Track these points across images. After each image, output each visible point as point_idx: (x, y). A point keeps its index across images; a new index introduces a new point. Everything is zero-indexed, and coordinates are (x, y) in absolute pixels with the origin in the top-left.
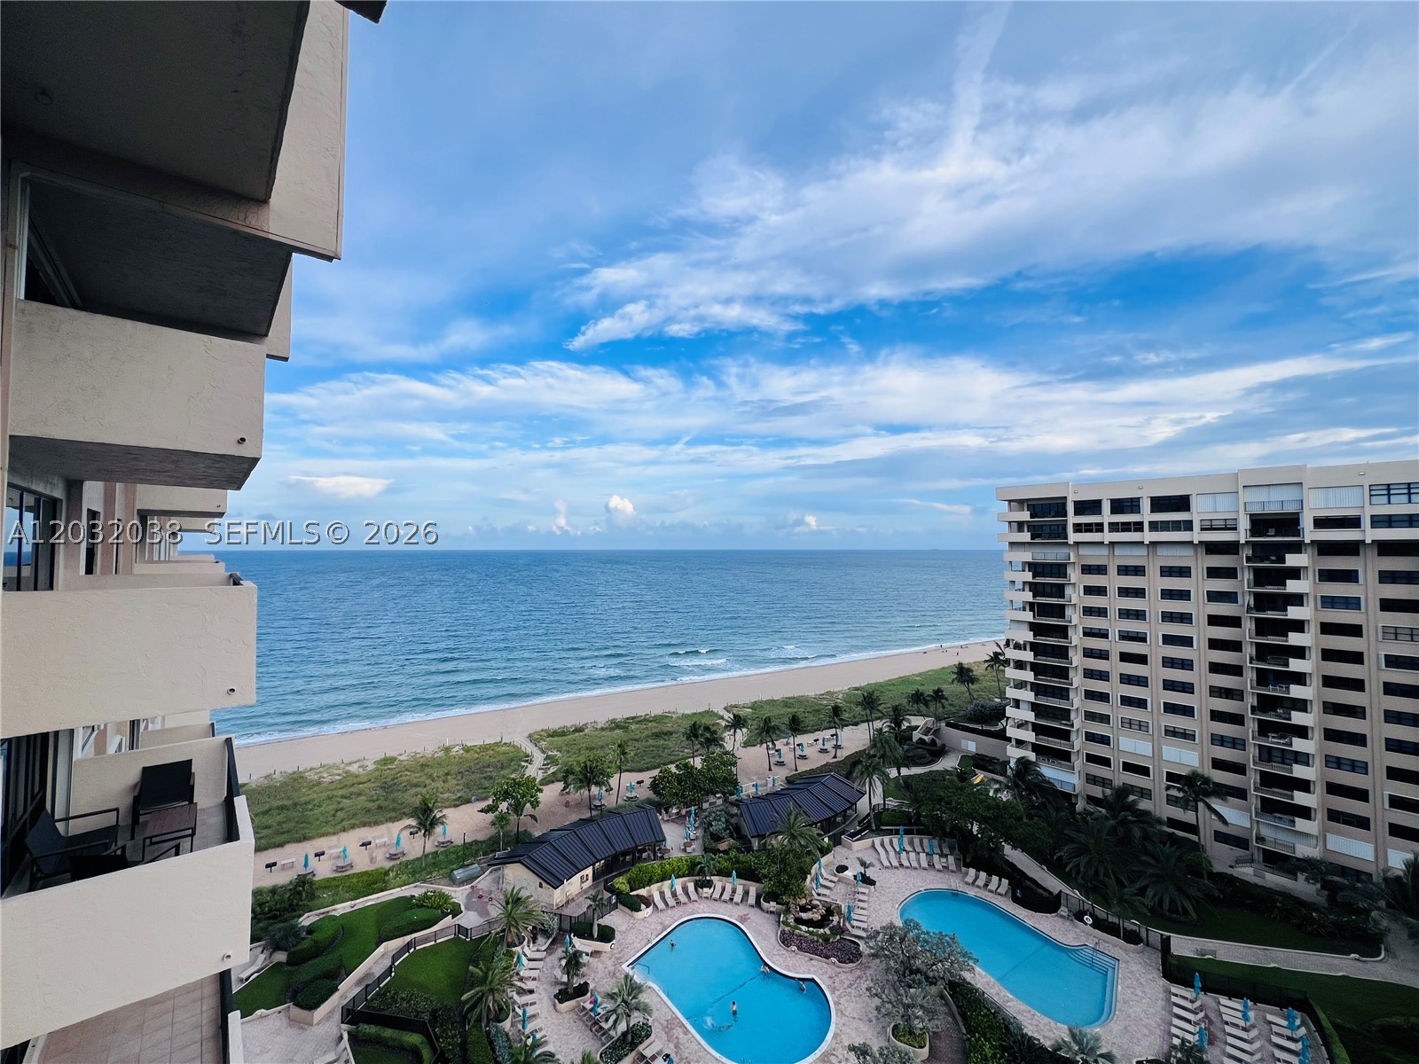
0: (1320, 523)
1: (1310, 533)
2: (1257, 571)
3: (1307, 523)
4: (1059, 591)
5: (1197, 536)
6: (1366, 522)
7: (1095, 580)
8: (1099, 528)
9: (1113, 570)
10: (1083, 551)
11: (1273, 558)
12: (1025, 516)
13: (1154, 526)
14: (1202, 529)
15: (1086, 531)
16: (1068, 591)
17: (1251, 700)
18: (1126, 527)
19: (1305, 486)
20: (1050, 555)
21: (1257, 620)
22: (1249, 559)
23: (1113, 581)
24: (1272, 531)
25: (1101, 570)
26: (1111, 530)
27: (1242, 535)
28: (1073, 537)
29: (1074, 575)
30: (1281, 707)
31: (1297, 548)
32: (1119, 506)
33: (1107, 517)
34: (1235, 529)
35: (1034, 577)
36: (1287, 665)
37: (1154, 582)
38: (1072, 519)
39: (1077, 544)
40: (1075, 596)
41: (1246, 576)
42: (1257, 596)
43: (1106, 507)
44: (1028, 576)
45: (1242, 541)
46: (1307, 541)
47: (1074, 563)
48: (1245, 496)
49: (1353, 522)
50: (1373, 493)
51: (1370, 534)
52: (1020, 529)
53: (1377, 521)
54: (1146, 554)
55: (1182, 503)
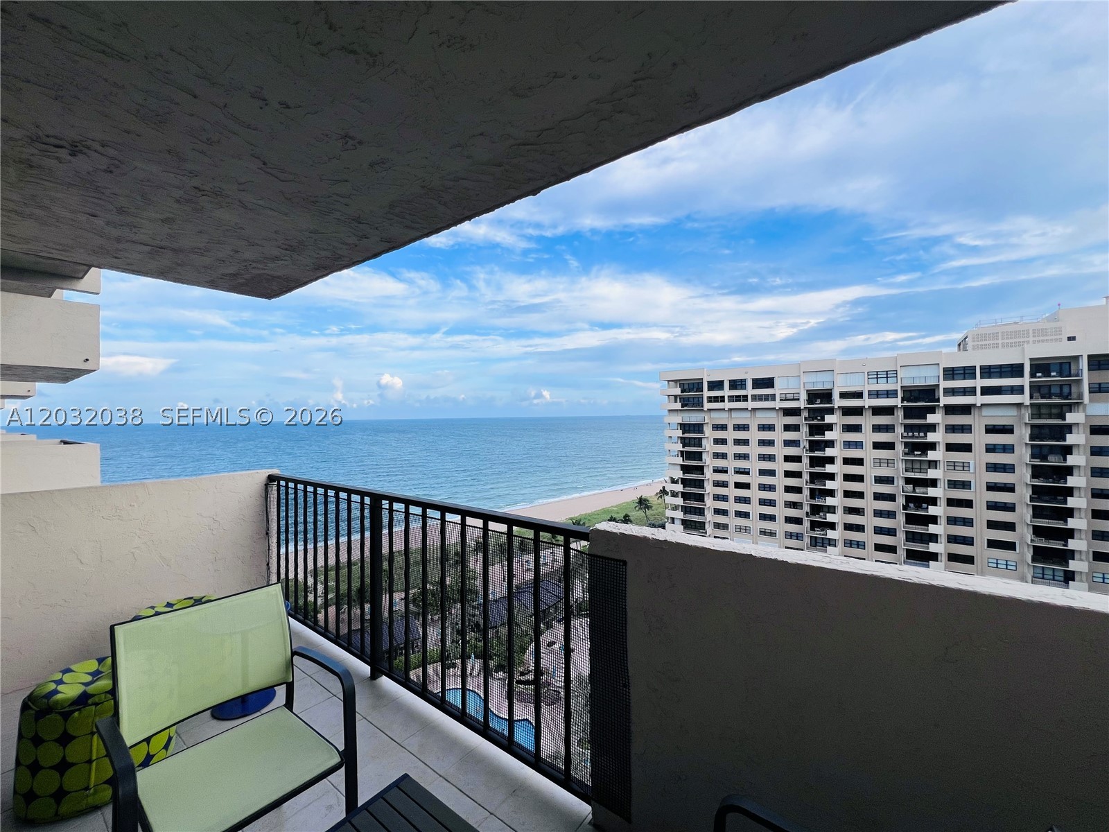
0: (844, 395)
1: (838, 402)
2: (811, 427)
3: (836, 396)
4: (699, 442)
5: (778, 404)
6: (866, 395)
7: (720, 435)
8: (722, 399)
9: (730, 428)
10: (714, 415)
11: (819, 418)
12: (678, 391)
13: (755, 398)
14: (781, 400)
15: (715, 402)
16: (704, 442)
17: (807, 508)
18: (738, 399)
19: (836, 372)
20: (693, 418)
21: (810, 457)
22: (806, 419)
23: (731, 435)
24: (819, 401)
25: (723, 427)
26: (729, 401)
27: (802, 404)
28: (707, 406)
29: (708, 431)
30: (823, 512)
31: (831, 411)
32: (734, 385)
33: (727, 392)
34: (798, 399)
35: (683, 434)
36: (825, 485)
37: (754, 435)
38: (706, 393)
39: (710, 410)
40: (708, 446)
41: (805, 429)
42: (811, 442)
43: (726, 385)
44: (679, 433)
45: (802, 408)
46: (836, 407)
47: (708, 423)
48: (804, 378)
49: (859, 395)
50: (869, 377)
51: (867, 402)
52: (676, 401)
53: (871, 394)
54: (749, 416)
55: (769, 383)
